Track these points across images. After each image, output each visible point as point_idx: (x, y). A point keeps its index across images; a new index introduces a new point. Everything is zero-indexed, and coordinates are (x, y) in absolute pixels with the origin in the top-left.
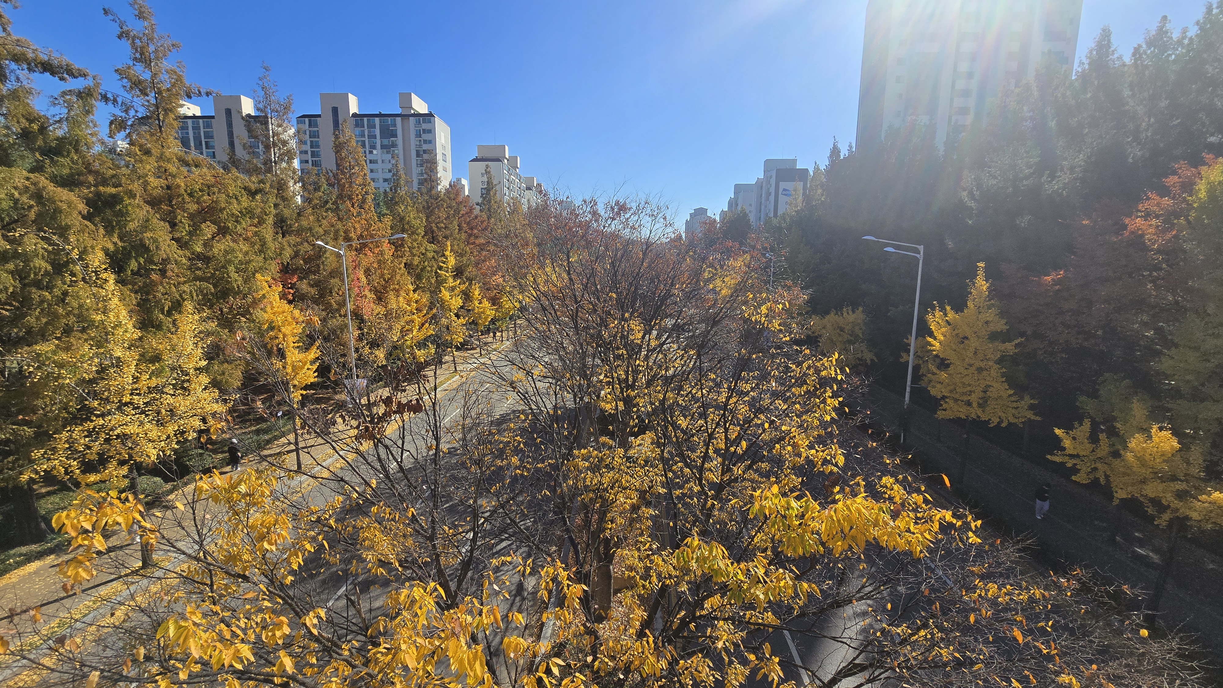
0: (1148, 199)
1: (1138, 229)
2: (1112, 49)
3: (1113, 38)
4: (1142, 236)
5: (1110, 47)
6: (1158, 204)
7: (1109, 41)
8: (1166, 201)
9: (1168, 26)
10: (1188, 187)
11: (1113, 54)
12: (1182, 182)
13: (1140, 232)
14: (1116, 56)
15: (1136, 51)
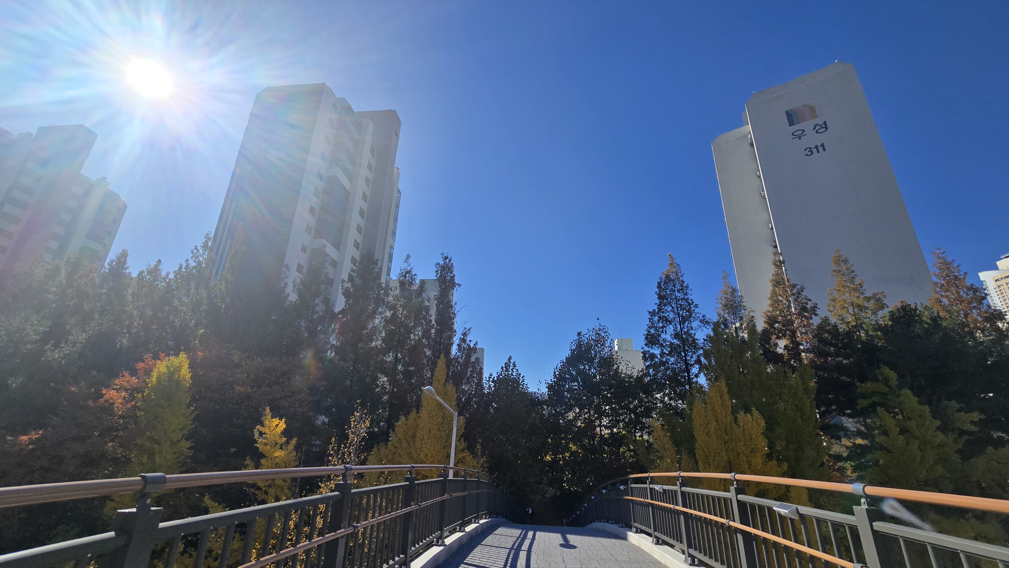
0: (123, 376)
1: (111, 399)
2: (126, 266)
3: (128, 259)
4: (113, 404)
5: (125, 265)
6: (128, 382)
7: (126, 260)
8: (134, 380)
9: (160, 267)
10: (148, 372)
11: (126, 270)
12: (146, 368)
13: (112, 401)
14: (128, 271)
15: (141, 273)
